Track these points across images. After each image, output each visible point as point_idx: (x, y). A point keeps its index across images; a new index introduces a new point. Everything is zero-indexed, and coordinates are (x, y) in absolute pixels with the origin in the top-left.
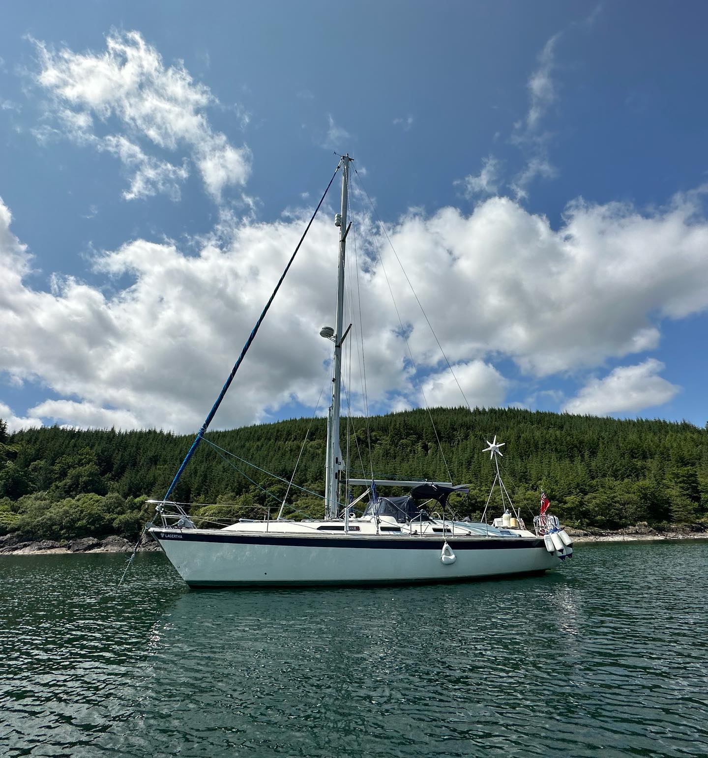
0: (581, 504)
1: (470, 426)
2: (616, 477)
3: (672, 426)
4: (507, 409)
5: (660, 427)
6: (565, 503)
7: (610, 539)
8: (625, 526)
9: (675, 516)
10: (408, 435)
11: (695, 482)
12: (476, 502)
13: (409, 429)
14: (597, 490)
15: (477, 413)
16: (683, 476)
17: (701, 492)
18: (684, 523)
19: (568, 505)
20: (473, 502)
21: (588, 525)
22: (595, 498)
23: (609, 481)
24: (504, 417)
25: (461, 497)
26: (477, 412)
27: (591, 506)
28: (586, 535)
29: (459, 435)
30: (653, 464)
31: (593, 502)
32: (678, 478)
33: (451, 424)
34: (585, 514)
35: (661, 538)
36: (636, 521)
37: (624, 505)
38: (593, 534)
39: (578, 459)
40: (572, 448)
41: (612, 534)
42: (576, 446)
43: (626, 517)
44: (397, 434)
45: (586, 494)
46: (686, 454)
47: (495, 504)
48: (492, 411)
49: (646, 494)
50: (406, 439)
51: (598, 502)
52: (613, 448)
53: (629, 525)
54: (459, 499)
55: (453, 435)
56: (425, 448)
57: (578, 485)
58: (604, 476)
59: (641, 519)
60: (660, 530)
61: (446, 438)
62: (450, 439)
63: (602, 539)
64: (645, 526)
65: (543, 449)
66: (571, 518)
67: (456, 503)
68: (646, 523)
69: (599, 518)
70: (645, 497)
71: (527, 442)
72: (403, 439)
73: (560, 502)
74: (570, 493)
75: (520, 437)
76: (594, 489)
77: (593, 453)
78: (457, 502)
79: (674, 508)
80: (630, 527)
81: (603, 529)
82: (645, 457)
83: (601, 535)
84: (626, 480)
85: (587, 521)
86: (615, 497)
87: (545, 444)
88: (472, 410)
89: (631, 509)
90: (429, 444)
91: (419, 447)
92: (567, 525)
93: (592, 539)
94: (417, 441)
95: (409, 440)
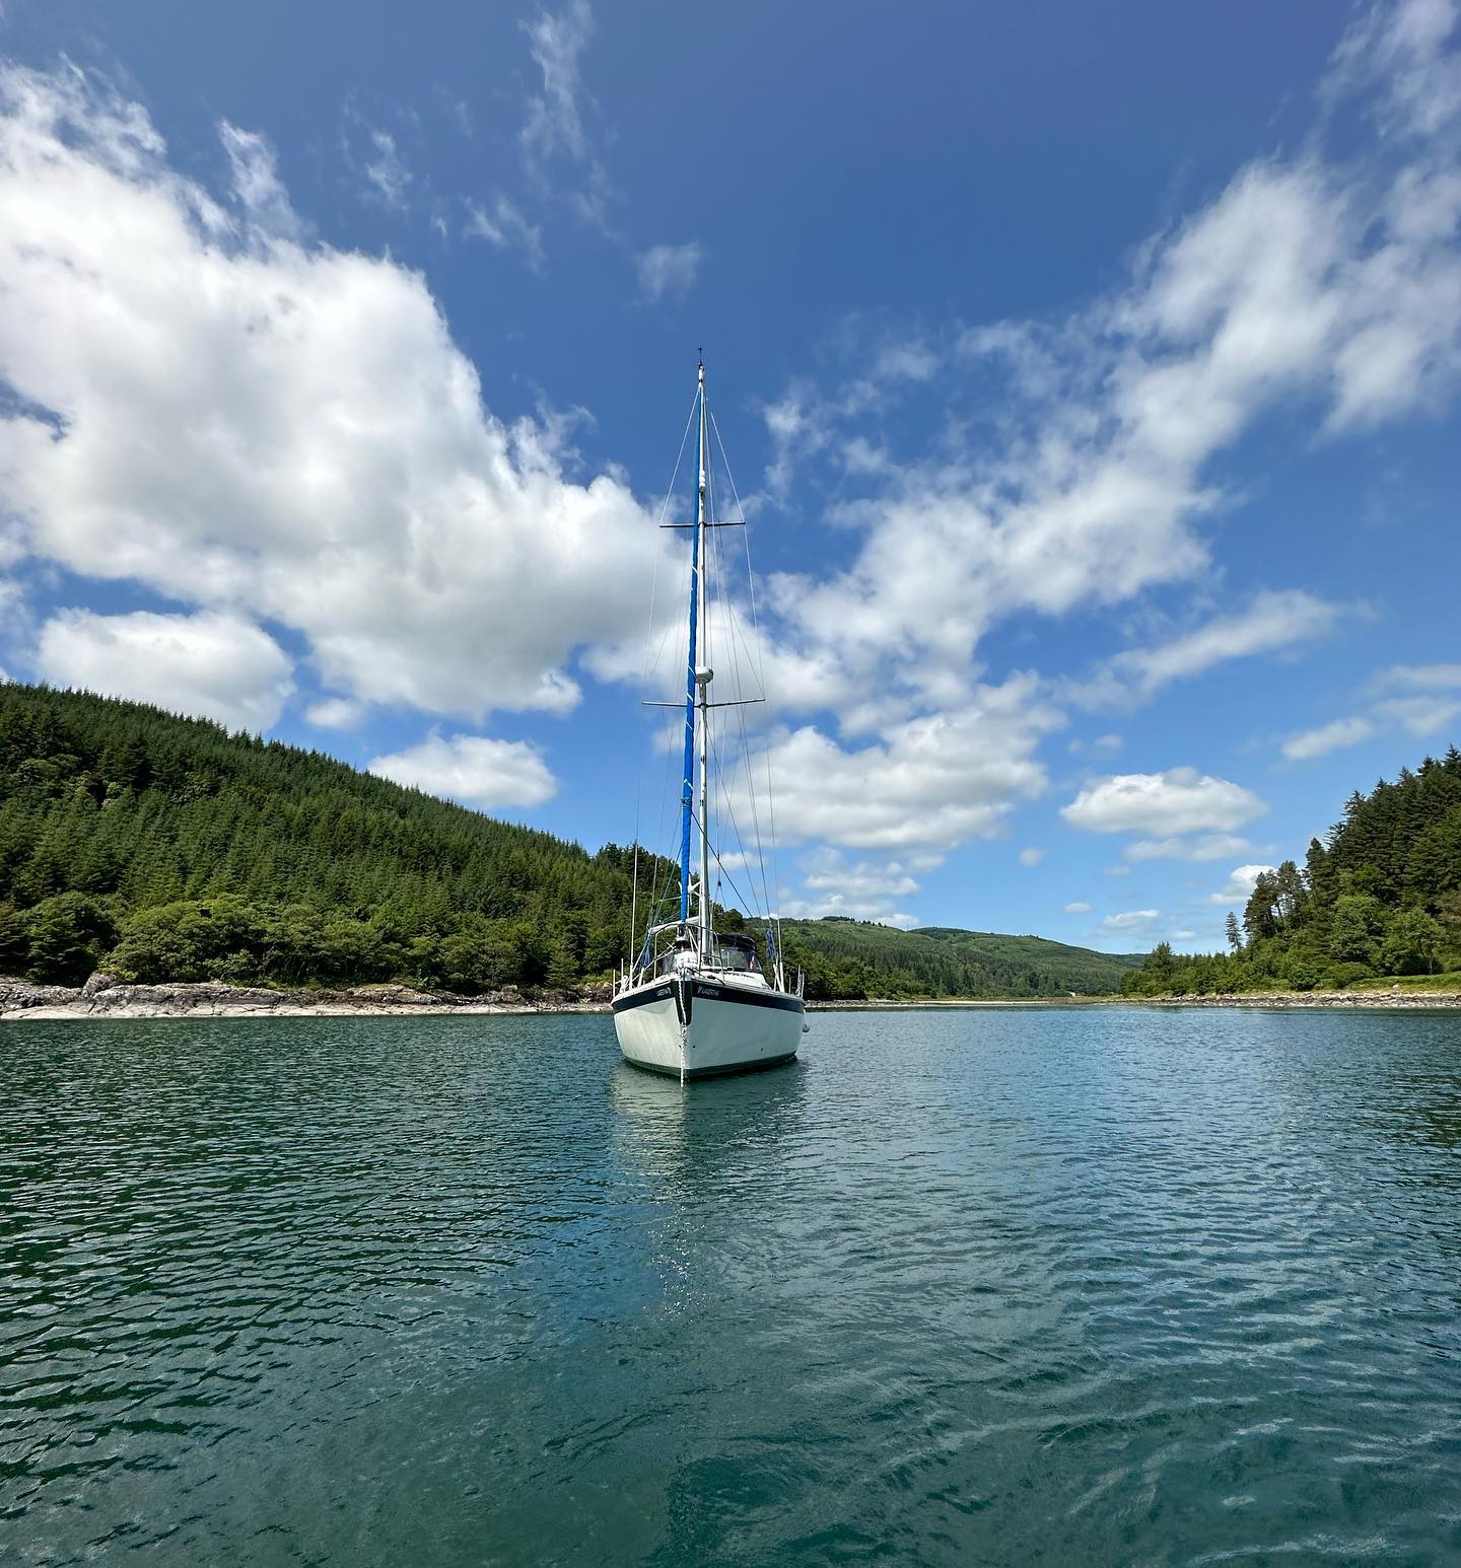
0: (436, 950)
1: (227, 767)
2: (486, 911)
3: (562, 847)
4: (309, 753)
5: (547, 844)
6: (412, 947)
7: (471, 1010)
8: (485, 990)
9: (551, 978)
10: (54, 750)
11: (584, 932)
12: (246, 931)
13: (61, 737)
14: (459, 931)
15: (243, 743)
16: (573, 922)
17: (589, 947)
18: (558, 990)
19: (416, 952)
20: (239, 930)
21: (438, 986)
22: (458, 943)
23: (478, 917)
24: (299, 766)
25: (210, 916)
26: (242, 741)
27: (448, 956)
28: (434, 1003)
29: (198, 780)
30: (535, 898)
31: (453, 949)
32: (567, 924)
33: (182, 755)
34: (436, 969)
35: (533, 1010)
36: (502, 982)
37: (493, 957)
38: (445, 1001)
39: (432, 875)
40: (426, 855)
41: (472, 1002)
42: (433, 853)
43: (490, 977)
44: (16, 741)
45: (444, 935)
46: (576, 892)
47: (287, 939)
48: (276, 748)
49: (524, 944)
50: (44, 758)
51: (461, 950)
52: (490, 866)
53: (492, 989)
54: (205, 921)
55: (183, 779)
56: (98, 791)
57: (436, 919)
58: (473, 909)
59: (510, 980)
60: (530, 998)
61: (163, 780)
62: (173, 783)
63: (458, 1010)
64: (514, 991)
65: (375, 846)
66: (413, 974)
67: (195, 930)
68: (516, 987)
69: (456, 975)
70: (523, 948)
71: (351, 828)
72: (36, 757)
73: (405, 946)
74: (420, 932)
75: (339, 815)
76: (454, 928)
77: (457, 869)
78: (200, 927)
79: (552, 967)
80: (494, 992)
81: (458, 994)
82: (527, 887)
83: (456, 1004)
84: (501, 920)
85: (437, 979)
86: (483, 944)
87: (382, 839)
88: (231, 735)
89: (502, 964)
90: (112, 785)
91: (80, 786)
92: (406, 986)
93: (445, 1009)
94: (77, 770)
95: (54, 763)
